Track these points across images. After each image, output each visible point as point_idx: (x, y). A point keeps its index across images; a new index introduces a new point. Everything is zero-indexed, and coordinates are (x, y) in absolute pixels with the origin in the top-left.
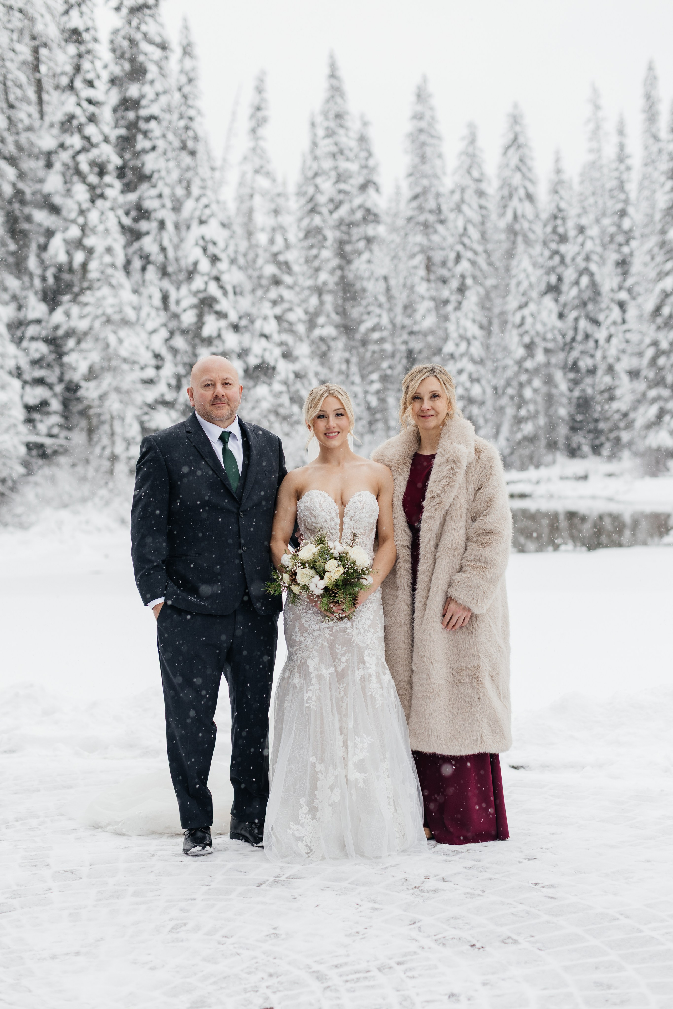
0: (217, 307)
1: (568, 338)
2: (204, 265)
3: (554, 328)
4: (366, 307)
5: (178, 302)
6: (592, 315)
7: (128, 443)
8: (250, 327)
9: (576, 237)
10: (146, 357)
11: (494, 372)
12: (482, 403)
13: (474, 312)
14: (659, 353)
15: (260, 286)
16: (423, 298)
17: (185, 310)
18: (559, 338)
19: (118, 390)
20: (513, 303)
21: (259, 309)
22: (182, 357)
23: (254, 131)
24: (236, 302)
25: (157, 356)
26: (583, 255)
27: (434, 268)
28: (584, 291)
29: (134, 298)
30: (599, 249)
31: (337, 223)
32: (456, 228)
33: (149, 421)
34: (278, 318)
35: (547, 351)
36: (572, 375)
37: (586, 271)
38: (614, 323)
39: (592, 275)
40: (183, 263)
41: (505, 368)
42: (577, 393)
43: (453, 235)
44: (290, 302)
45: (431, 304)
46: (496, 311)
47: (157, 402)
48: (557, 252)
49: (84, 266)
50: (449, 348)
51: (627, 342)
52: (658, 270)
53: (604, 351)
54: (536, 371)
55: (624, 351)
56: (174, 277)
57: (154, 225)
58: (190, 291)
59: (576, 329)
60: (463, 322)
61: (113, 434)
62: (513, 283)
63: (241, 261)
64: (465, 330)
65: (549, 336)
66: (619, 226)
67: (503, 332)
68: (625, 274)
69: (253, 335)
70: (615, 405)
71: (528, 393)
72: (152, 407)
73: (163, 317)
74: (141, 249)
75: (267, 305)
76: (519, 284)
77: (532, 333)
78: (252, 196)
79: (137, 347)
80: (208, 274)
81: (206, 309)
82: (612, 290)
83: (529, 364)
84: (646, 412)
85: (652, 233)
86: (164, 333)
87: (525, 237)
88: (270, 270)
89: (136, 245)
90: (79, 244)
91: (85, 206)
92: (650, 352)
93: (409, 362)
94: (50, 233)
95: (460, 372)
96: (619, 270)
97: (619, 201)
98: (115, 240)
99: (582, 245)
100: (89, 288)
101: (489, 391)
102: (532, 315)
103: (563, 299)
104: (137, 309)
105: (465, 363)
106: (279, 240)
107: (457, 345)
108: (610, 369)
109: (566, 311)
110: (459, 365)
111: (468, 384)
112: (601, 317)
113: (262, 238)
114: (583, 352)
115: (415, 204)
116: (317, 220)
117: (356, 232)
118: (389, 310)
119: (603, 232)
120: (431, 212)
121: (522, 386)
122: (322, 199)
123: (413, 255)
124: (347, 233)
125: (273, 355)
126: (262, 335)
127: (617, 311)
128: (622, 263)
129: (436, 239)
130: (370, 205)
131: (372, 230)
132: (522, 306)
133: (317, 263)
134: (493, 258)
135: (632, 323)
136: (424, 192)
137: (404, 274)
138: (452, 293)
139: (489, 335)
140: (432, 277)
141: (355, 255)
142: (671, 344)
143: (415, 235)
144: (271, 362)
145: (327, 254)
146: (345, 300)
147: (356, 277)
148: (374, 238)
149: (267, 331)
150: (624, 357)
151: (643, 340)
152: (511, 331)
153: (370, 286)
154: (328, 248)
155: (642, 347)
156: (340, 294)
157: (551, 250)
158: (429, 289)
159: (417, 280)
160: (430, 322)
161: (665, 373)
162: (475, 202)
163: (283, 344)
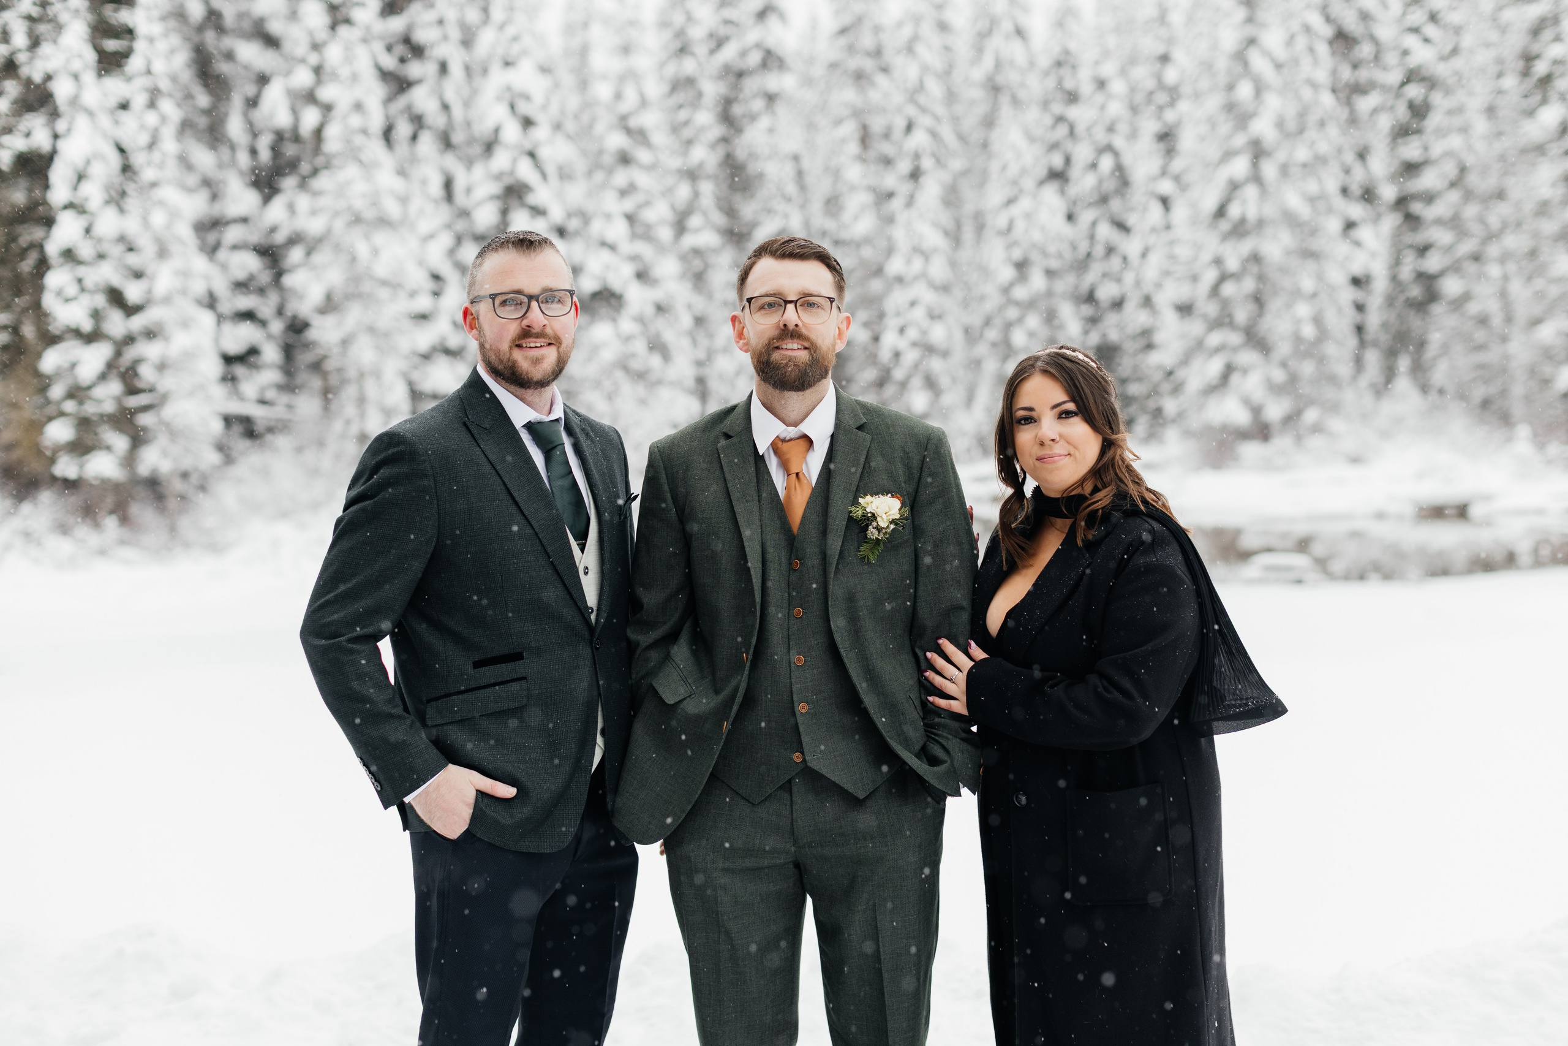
0: (532, 199)
1: (1081, 253)
2: (511, 132)
3: (1058, 236)
4: (765, 201)
5: (469, 190)
6: (1115, 217)
7: (390, 412)
8: (584, 231)
9: (1093, 95)
10: (419, 278)
11: (965, 304)
12: (945, 354)
13: (934, 211)
14: (1223, 278)
15: (600, 166)
16: (853, 188)
17: (479, 204)
18: (1067, 252)
19: (371, 330)
20: (995, 196)
21: (597, 203)
24: (560, 191)
25: (436, 277)
26: (1103, 124)
27: (872, 142)
28: (1105, 179)
29: (398, 184)
30: (1127, 115)
31: (720, 71)
32: (907, 79)
33: (421, 380)
34: (629, 217)
35: (1050, 273)
36: (1087, 310)
37: (1109, 148)
38: (1154, 230)
39: (1116, 154)
40: (478, 129)
41: (982, 298)
42: (1095, 337)
43: (900, 91)
44: (647, 192)
45: (867, 198)
46: (969, 208)
47: (434, 349)
48: (1061, 119)
49: (318, 133)
50: (895, 266)
51: (1172, 257)
52: (1220, 146)
53: (1137, 273)
54: (1030, 305)
56: (462, 151)
57: (431, 68)
58: (488, 173)
59: (1092, 237)
60: (918, 226)
61: (362, 400)
62: (994, 167)
63: (570, 126)
64: (920, 237)
65: (1052, 249)
66: (1159, 79)
67: (978, 241)
68: (1170, 153)
69: (588, 243)
70: (1155, 359)
71: (1019, 338)
72: (426, 357)
73: (444, 214)
74: (409, 108)
75: (615, 195)
76: (1004, 168)
77: (1025, 243)
78: (586, 25)
79: (402, 262)
80: (517, 147)
81: (513, 202)
82: (1150, 178)
83: (1020, 293)
84: (1203, 369)
85: (1213, 90)
86: (446, 240)
87: (1013, 95)
88: (616, 141)
89: (401, 102)
90: (310, 97)
91: (322, 34)
92: (1210, 276)
94: (263, 80)
95: (913, 304)
96: (1162, 146)
97: (1161, 40)
98: (369, 91)
99: (1103, 108)
100: (327, 166)
101: (959, 336)
102: (1026, 216)
103: (1073, 190)
104: (404, 200)
105: (920, 291)
106: (630, 94)
107: (909, 262)
108: (1147, 302)
109: (1078, 210)
110: (911, 294)
111: (925, 323)
112: (1131, 220)
113: (603, 91)
114: (1105, 275)
115: (843, 41)
116: (689, 66)
117: (751, 85)
118: (803, 206)
119: (1133, 90)
120: (869, 54)
121: (1008, 326)
122: (697, 33)
123: (838, 122)
124: (736, 87)
125: (621, 276)
126: (604, 244)
127: (1156, 211)
128: (1166, 138)
129: (874, 96)
130: (771, 42)
131: (773, 81)
132: (1010, 202)
133: (687, 133)
134: (962, 126)
135: (1182, 231)
136: (858, 23)
137: (823, 150)
138: (901, 179)
139: (956, 246)
140: (869, 154)
141: (746, 121)
142: (1243, 263)
143: (841, 90)
144: (617, 287)
145: (705, 118)
146: (732, 190)
147: (750, 154)
148: (779, 94)
149: (610, 237)
150: (1169, 282)
151: (1196, 256)
152: (992, 240)
153: (770, 168)
154: (707, 109)
155: (1197, 268)
156: (726, 182)
157: (1053, 115)
158: (864, 175)
159: (844, 160)
160: (864, 225)
161: (1231, 307)
162: (937, 40)
163: (636, 259)
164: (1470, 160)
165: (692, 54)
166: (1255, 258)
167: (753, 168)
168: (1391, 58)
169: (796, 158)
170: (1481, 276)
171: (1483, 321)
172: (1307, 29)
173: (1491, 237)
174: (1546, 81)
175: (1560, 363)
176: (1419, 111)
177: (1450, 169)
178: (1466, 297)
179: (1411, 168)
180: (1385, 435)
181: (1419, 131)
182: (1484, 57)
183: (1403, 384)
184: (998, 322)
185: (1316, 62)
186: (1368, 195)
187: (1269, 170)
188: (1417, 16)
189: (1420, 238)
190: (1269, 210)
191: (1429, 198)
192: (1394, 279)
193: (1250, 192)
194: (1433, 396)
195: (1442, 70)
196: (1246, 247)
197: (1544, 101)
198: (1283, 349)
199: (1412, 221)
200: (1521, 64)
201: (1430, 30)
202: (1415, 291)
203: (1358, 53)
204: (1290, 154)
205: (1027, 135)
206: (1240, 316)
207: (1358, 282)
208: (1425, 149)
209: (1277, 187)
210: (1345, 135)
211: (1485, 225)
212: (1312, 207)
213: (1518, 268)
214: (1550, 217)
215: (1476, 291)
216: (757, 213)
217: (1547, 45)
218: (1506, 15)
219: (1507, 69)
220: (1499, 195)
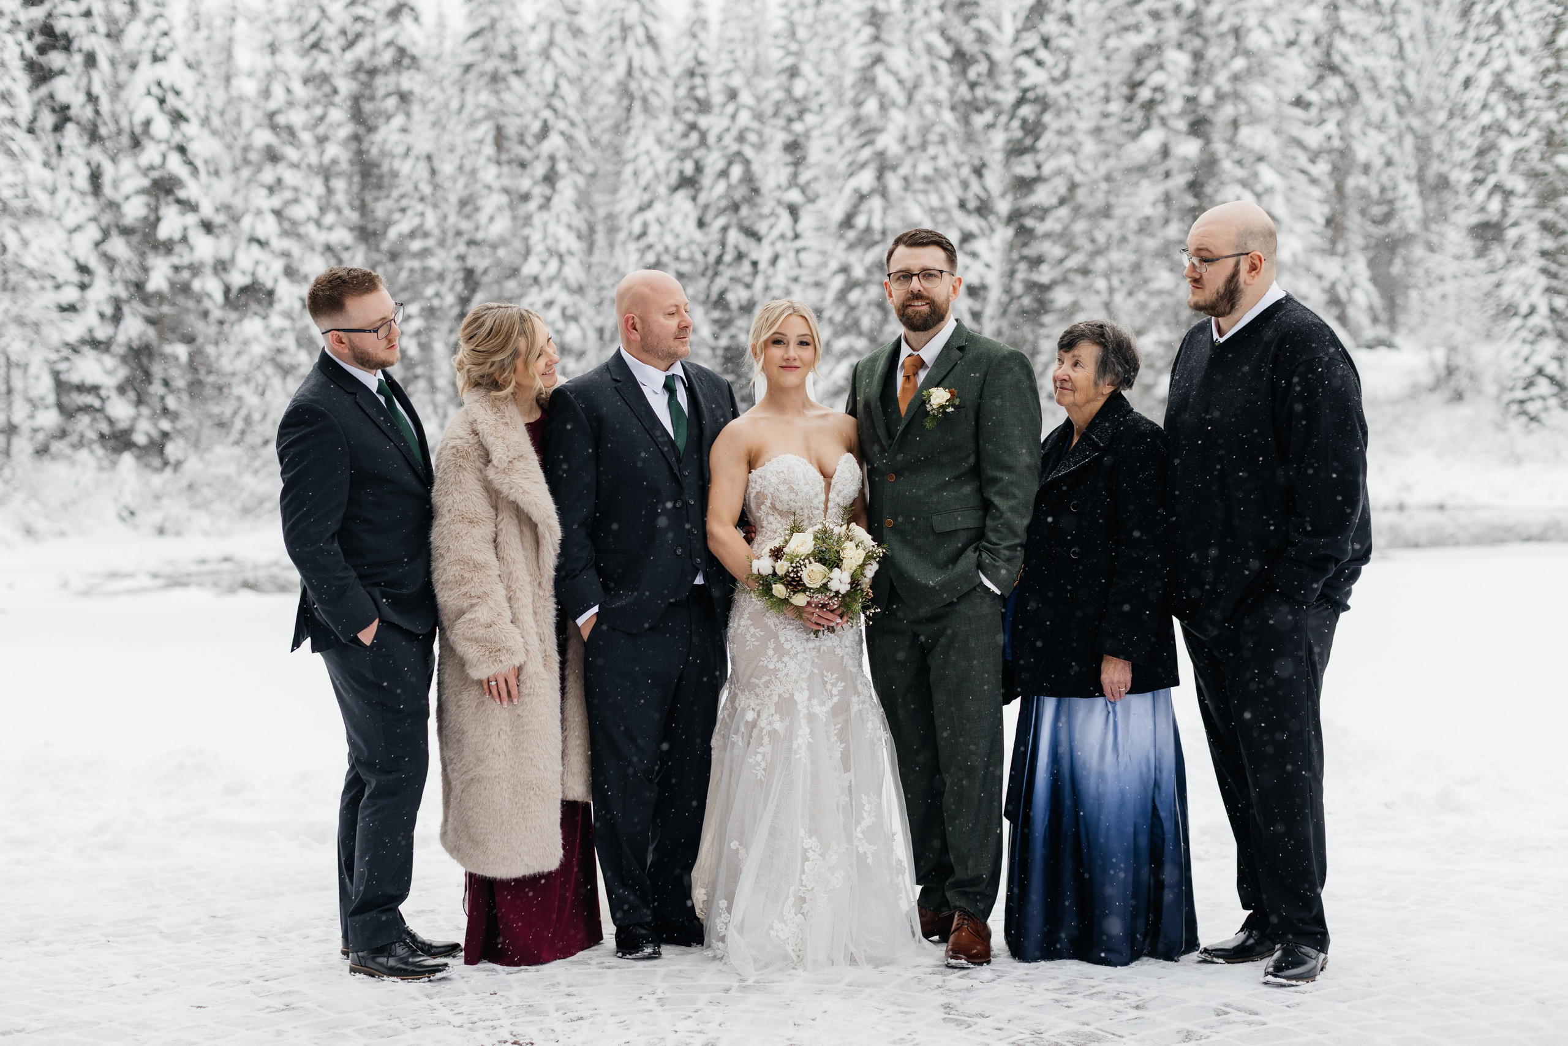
0: (182, 194)
1: (712, 258)
2: (161, 126)
3: (691, 242)
4: (398, 201)
5: (116, 185)
6: (747, 223)
7: (34, 404)
8: (231, 226)
9: (724, 105)
10: (67, 272)
11: (599, 306)
13: (569, 213)
14: (851, 285)
15: (246, 162)
16: (489, 188)
17: (127, 198)
18: (699, 257)
19: (20, 321)
20: (628, 200)
21: (246, 199)
22: (123, 269)
24: (208, 187)
25: (83, 269)
26: (734, 132)
27: (506, 144)
28: (735, 187)
29: (46, 174)
30: (755, 125)
31: (351, 68)
32: (542, 82)
33: (68, 371)
34: (278, 213)
36: (716, 314)
37: (739, 157)
38: (782, 237)
39: (747, 163)
40: (124, 122)
42: (724, 342)
43: (537, 94)
44: (296, 189)
45: (504, 199)
46: (601, 212)
47: (83, 342)
48: (693, 127)
50: (531, 267)
51: (800, 265)
52: (849, 159)
53: (767, 279)
55: (796, 280)
56: (108, 144)
57: (78, 59)
58: (138, 167)
59: (723, 244)
60: (552, 228)
61: (9, 391)
62: (628, 170)
63: (216, 122)
64: (557, 241)
65: (684, 254)
66: (788, 91)
67: (611, 246)
68: (797, 163)
69: (235, 239)
72: (74, 349)
73: (91, 206)
74: (51, 96)
75: (264, 192)
77: (659, 248)
78: (232, 21)
79: (51, 253)
80: (168, 142)
81: (162, 196)
82: (779, 187)
84: (831, 372)
85: (841, 104)
86: (93, 232)
87: (645, 100)
88: (263, 137)
89: (43, 91)
92: (838, 282)
93: (466, 288)
95: (549, 304)
96: (788, 158)
97: (789, 53)
98: (14, 80)
99: (733, 117)
101: (592, 336)
102: (659, 221)
103: (703, 198)
104: (53, 192)
105: (555, 291)
106: (278, 91)
107: (544, 263)
109: (709, 217)
110: (547, 295)
111: (560, 324)
112: (762, 227)
113: (247, 87)
114: (734, 280)
115: (477, 44)
116: (323, 62)
117: (382, 84)
118: (435, 206)
119: (759, 99)
120: (502, 56)
122: (330, 30)
123: (473, 123)
124: (368, 85)
125: (271, 272)
126: (253, 240)
127: (785, 218)
128: (793, 147)
129: (507, 96)
130: (402, 41)
131: (408, 81)
132: (644, 207)
133: (321, 130)
134: (596, 131)
135: (809, 239)
136: (493, 26)
137: (460, 151)
138: (535, 183)
139: (590, 249)
140: (504, 157)
141: (382, 120)
142: (869, 271)
143: (477, 92)
144: (269, 284)
145: (337, 115)
146: (363, 187)
147: (383, 153)
148: (411, 93)
149: (261, 234)
150: (796, 289)
151: (824, 265)
152: (624, 243)
153: (405, 167)
154: (341, 107)
155: (824, 275)
156: (356, 179)
157: (685, 122)
158: (499, 176)
159: (481, 161)
160: (500, 226)
161: (858, 313)
162: (570, 45)
163: (286, 254)
164: (1079, 178)
165: (326, 51)
167: (385, 168)
168: (1007, 79)
169: (429, 158)
170: (1088, 289)
172: (930, 49)
173: (1098, 252)
174: (1149, 106)
175: (1159, 371)
176: (1033, 129)
177: (1060, 186)
178: (1075, 307)
179: (1024, 185)
181: (1032, 149)
182: (1092, 82)
185: (938, 83)
186: (983, 209)
187: (893, 182)
188: (1031, 40)
189: (1031, 251)
190: (892, 221)
191: (1040, 213)
192: (1008, 290)
193: (876, 203)
195: (1054, 91)
196: (870, 256)
197: (1147, 126)
199: (1024, 234)
200: (1125, 91)
201: (1042, 54)
202: (1027, 301)
203: (972, 74)
204: (914, 167)
205: (659, 141)
206: (866, 323)
207: (973, 291)
208: (1039, 167)
209: (902, 199)
210: (963, 151)
211: (1093, 241)
212: (934, 220)
213: (1122, 282)
214: (1152, 235)
215: (1084, 302)
216: (391, 212)
217: (1150, 73)
218: (1112, 43)
219: (1114, 94)
220: (1106, 212)
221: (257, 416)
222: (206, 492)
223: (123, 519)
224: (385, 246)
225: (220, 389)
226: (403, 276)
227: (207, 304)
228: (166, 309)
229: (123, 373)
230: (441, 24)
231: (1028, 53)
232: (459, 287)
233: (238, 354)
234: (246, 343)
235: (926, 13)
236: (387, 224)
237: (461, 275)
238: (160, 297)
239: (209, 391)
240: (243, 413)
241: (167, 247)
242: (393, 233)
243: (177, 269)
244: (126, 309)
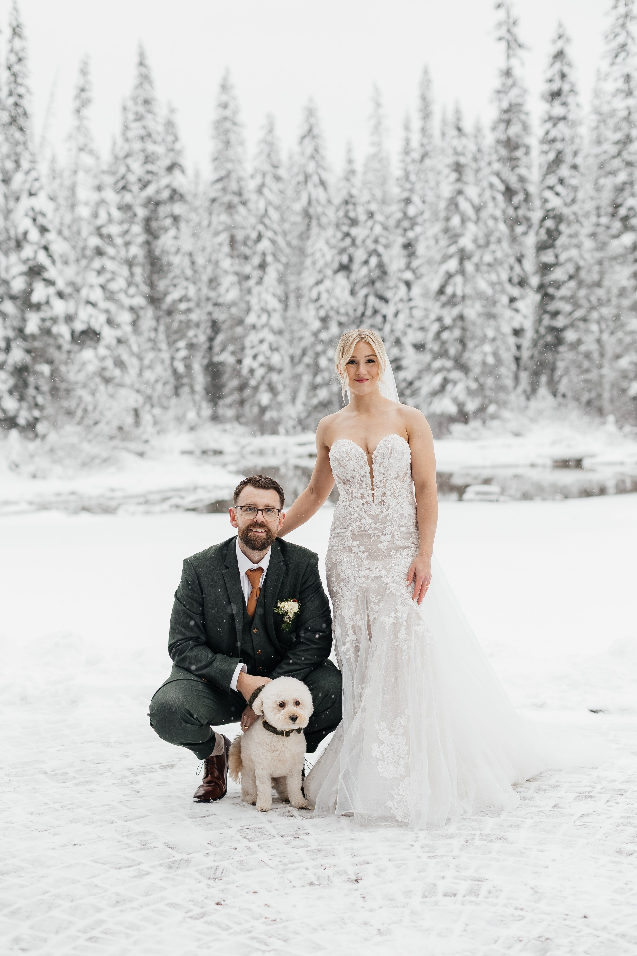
0: (46, 275)
1: (359, 313)
2: (34, 235)
3: (347, 303)
4: (172, 280)
5: (7, 270)
6: (379, 293)
8: (75, 294)
9: (366, 221)
11: (291, 342)
12: (280, 371)
13: (274, 287)
14: (444, 328)
16: (226, 272)
17: (14, 277)
18: (351, 312)
20: (308, 279)
21: (84, 278)
22: (11, 321)
23: (78, 111)
24: (62, 271)
26: (372, 238)
27: (236, 246)
28: (373, 271)
30: (385, 233)
31: (144, 201)
32: (258, 209)
34: (103, 287)
35: (340, 324)
37: (375, 252)
38: (401, 300)
39: (379, 255)
40: (12, 233)
41: (301, 339)
43: (255, 215)
44: (113, 273)
45: (234, 279)
46: (292, 286)
48: (347, 234)
50: (251, 319)
51: (412, 317)
52: (442, 252)
53: (392, 325)
54: (330, 343)
55: (409, 326)
56: (4, 246)
58: (20, 259)
59: (365, 304)
60: (264, 295)
62: (308, 262)
63: (66, 232)
64: (266, 303)
65: (342, 311)
66: (405, 213)
67: (298, 306)
68: (410, 256)
69: (77, 302)
71: (323, 362)
75: (94, 274)
76: (314, 263)
77: (327, 307)
78: (75, 172)
80: (37, 244)
81: (34, 276)
82: (400, 270)
83: (324, 336)
84: (430, 381)
85: (437, 220)
87: (318, 219)
88: (94, 241)
92: (436, 327)
93: (212, 331)
95: (261, 341)
96: (404, 252)
97: (406, 190)
99: (372, 229)
101: (287, 360)
102: (328, 291)
103: (353, 277)
105: (266, 334)
106: (103, 213)
107: (259, 317)
108: (398, 342)
109: (357, 288)
110: (261, 335)
111: (268, 353)
112: (389, 294)
113: (84, 212)
115: (219, 186)
116: (128, 198)
117: (163, 210)
118: (194, 283)
119: (387, 218)
120: (234, 193)
121: (317, 355)
122: (132, 178)
123: (217, 234)
124: (154, 211)
125: (99, 322)
126: (88, 302)
127: (403, 288)
128: (408, 246)
129: (238, 218)
130: (175, 185)
131: (178, 209)
132: (319, 283)
133: (128, 238)
134: (289, 238)
135: (418, 301)
136: (228, 175)
137: (209, 250)
138: (254, 268)
139: (286, 308)
140: (235, 253)
141: (162, 232)
142: (454, 320)
143: (219, 215)
144: (97, 328)
145: (137, 229)
146: (152, 272)
147: (163, 252)
148: (179, 216)
149: (93, 299)
150: (410, 331)
151: (427, 316)
152: (307, 305)
153: (176, 260)
154: (138, 224)
155: (426, 323)
156: (148, 267)
157: (343, 232)
158: (232, 265)
159: (221, 256)
160: (233, 295)
161: (447, 345)
162: (276, 186)
163: (107, 311)
164: (581, 263)
165: (130, 191)
166: (461, 317)
167: (164, 260)
168: (537, 203)
169: (191, 255)
170: (588, 331)
171: (588, 355)
172: (492, 186)
173: (593, 308)
174: (626, 219)
175: (631, 380)
176: (554, 234)
177: (570, 268)
178: (579, 342)
179: (547, 268)
180: (533, 420)
181: (552, 246)
182: (590, 205)
183: (543, 391)
184: (310, 353)
185: (496, 206)
186: (522, 283)
187: (469, 267)
188: (552, 180)
189: (552, 308)
190: (468, 290)
191: (558, 285)
192: (537, 331)
193: (459, 279)
194: (560, 399)
195: (566, 211)
196: (455, 311)
197: (624, 231)
198: (476, 370)
199: (547, 297)
200: (610, 210)
201: (559, 188)
202: (549, 338)
203: (516, 200)
204: (481, 258)
205: (327, 243)
206: (452, 351)
207: (517, 333)
208: (557, 257)
209: (473, 277)
210: (511, 248)
211: (589, 301)
212: (493, 288)
213: (607, 326)
214: (626, 297)
215: (584, 338)
216: (167, 287)
217: (625, 199)
218: (602, 181)
219: (603, 212)
220: (598, 284)
221: (90, 408)
222: (61, 453)
223: (11, 469)
224: (165, 306)
225: (68, 391)
226: (175, 325)
227: (61, 341)
228: (37, 344)
229: (11, 382)
230: (197, 175)
231: (551, 188)
232: (209, 331)
233: (79, 371)
234: (84, 364)
235: (490, 164)
236: (166, 294)
237: (210, 324)
238: (33, 337)
239: (62, 393)
240: (82, 406)
241: (38, 307)
242: (169, 299)
243: (43, 320)
244: (13, 345)
